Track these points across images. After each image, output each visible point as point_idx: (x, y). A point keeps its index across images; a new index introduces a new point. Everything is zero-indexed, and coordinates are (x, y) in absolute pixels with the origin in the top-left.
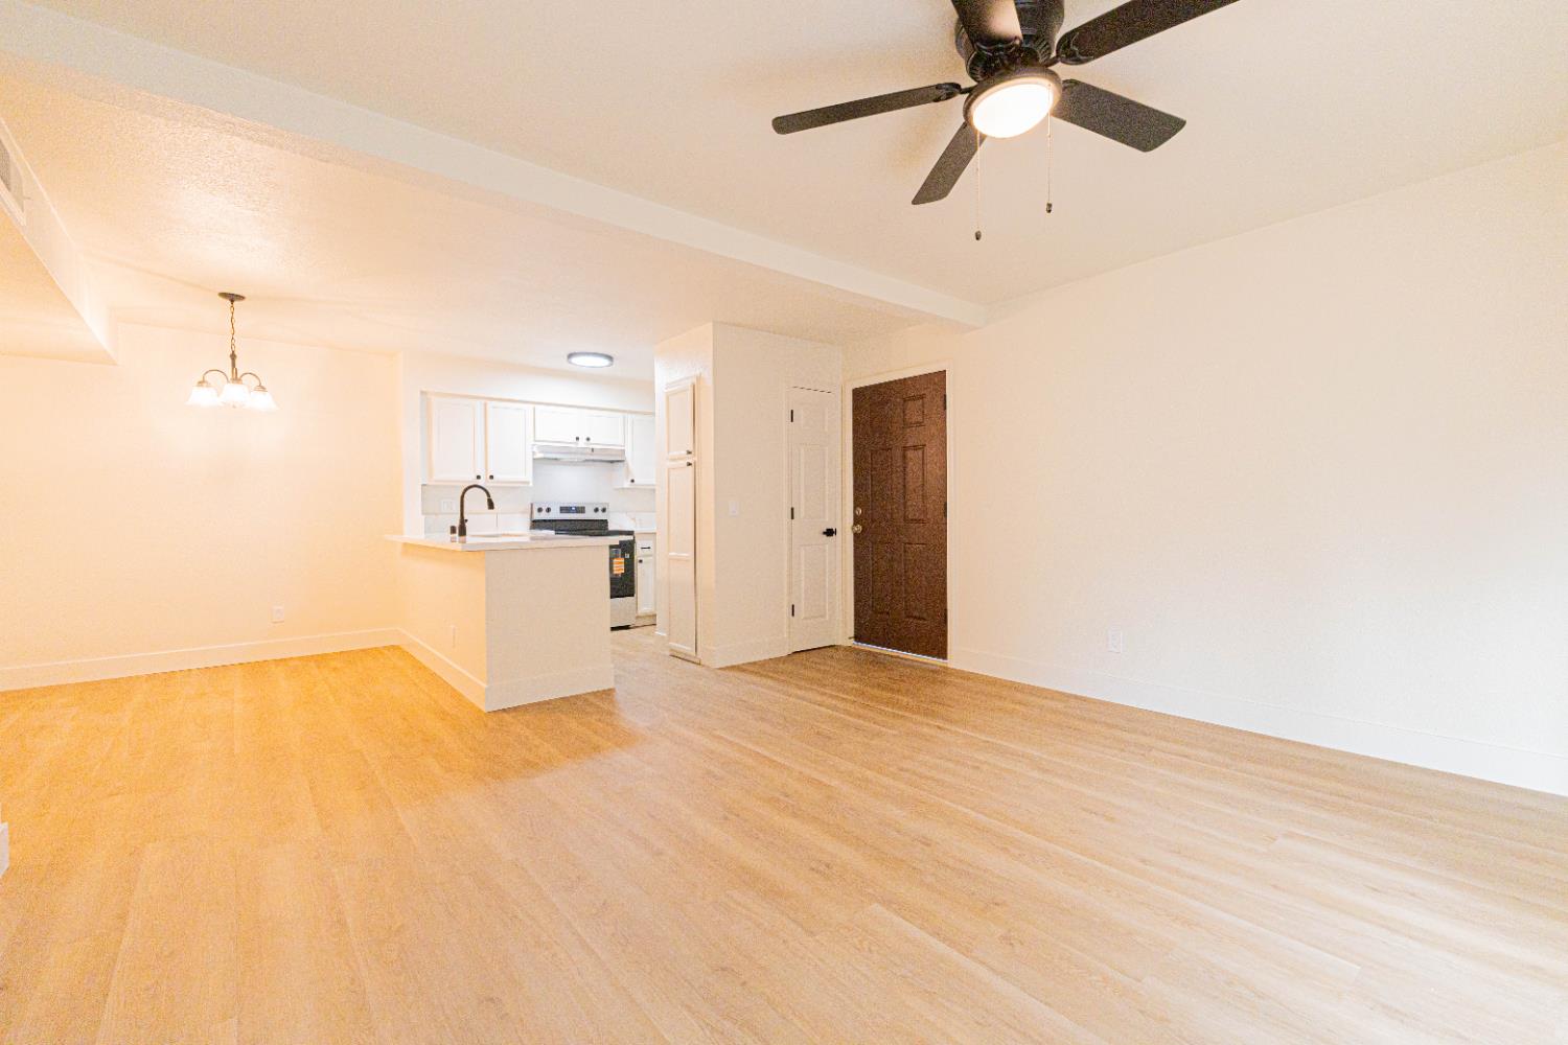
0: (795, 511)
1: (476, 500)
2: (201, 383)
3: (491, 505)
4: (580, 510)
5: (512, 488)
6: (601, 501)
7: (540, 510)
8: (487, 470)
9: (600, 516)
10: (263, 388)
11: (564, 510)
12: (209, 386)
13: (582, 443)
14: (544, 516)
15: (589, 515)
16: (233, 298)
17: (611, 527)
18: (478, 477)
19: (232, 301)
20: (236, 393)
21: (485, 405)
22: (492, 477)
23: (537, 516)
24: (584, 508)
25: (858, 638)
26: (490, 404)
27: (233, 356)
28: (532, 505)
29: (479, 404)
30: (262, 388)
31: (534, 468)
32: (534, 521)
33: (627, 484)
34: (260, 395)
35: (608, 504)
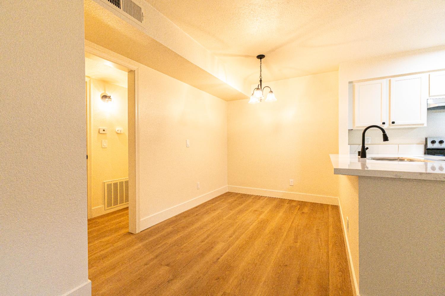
1: (374, 136)
3: (386, 138)
5: (409, 129)
7: (433, 142)
8: (390, 119)
14: (437, 146)
16: (261, 57)
18: (384, 123)
19: (261, 60)
21: (390, 80)
22: (393, 123)
23: (430, 146)
26: (394, 79)
27: (261, 81)
28: (426, 139)
29: (385, 82)
30: (271, 92)
32: (427, 149)
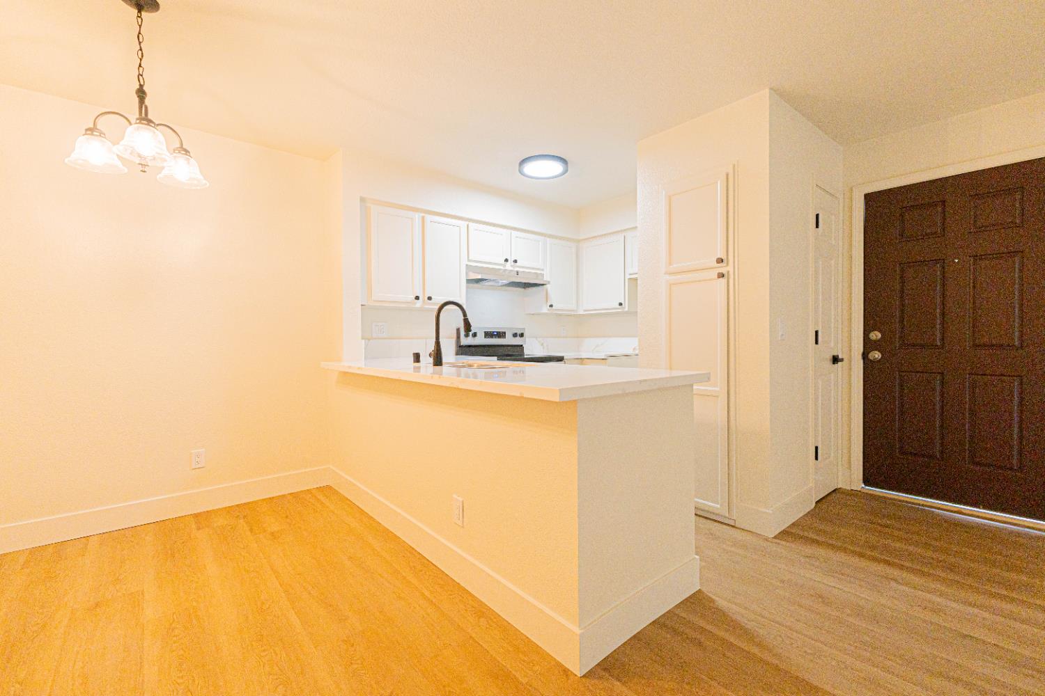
0: (820, 334)
2: (91, 131)
4: (501, 335)
6: (518, 326)
7: (466, 335)
8: (425, 289)
9: (517, 341)
10: (187, 152)
11: (488, 335)
12: (101, 134)
13: (509, 266)
14: (470, 340)
15: (509, 340)
16: (140, 6)
17: (528, 352)
18: (417, 298)
19: (140, 11)
20: (145, 141)
21: (423, 218)
22: (430, 298)
23: (465, 341)
24: (505, 333)
25: (867, 481)
26: (429, 218)
27: (141, 93)
28: (460, 330)
29: (417, 216)
30: (185, 152)
31: (467, 288)
32: (460, 347)
33: (545, 309)
34: (181, 161)
35: (524, 329)
